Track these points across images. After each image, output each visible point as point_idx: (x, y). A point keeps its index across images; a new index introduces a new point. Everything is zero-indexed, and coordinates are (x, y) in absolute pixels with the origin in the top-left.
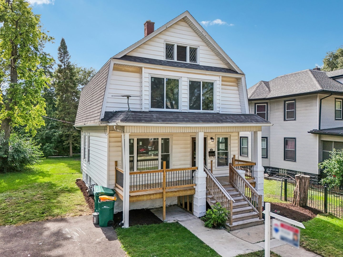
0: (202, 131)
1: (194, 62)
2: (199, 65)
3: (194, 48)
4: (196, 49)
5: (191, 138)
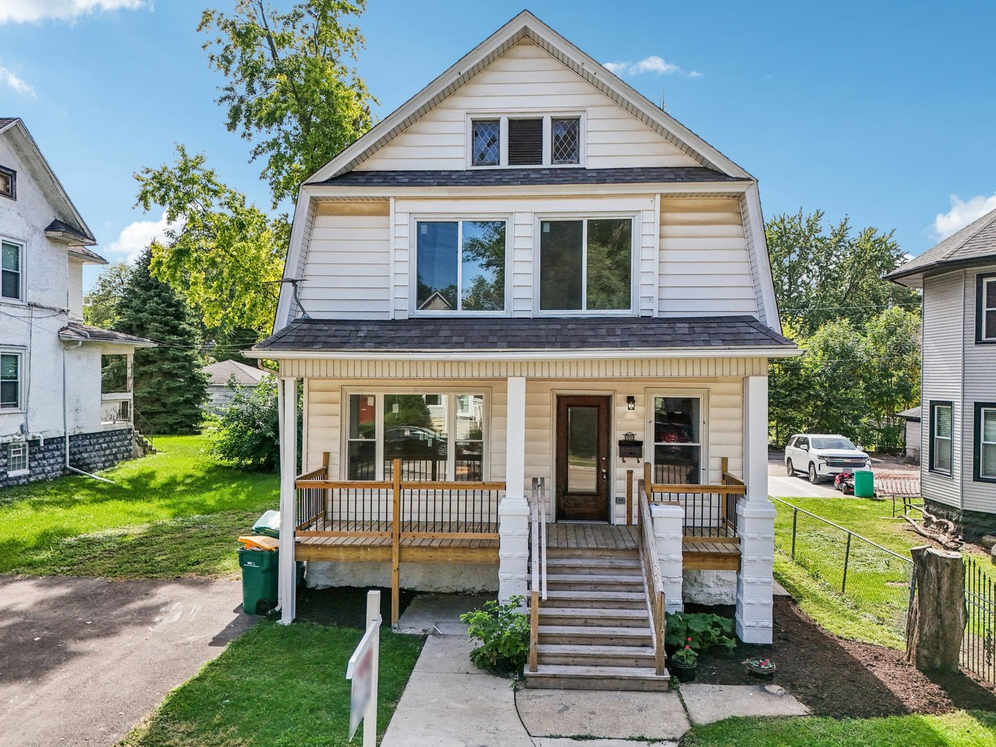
0: (518, 374)
1: (571, 163)
2: (585, 169)
3: (570, 119)
4: (578, 119)
5: (555, 397)
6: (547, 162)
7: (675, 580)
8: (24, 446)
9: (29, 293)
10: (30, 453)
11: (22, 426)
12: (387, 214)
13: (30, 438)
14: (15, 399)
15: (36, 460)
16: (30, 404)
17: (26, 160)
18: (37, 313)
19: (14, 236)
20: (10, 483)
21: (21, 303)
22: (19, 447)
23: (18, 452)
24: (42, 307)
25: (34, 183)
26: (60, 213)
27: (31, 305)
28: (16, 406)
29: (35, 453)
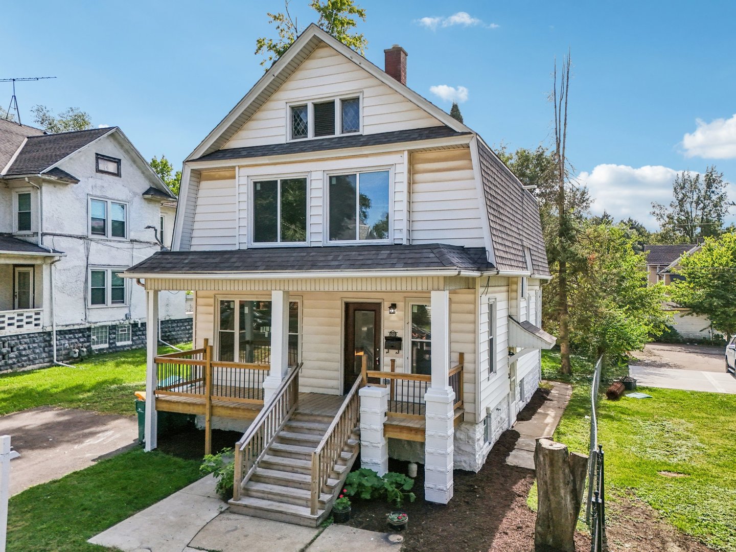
1: (354, 131)
2: (362, 135)
3: (353, 99)
4: (358, 99)
5: (343, 303)
6: (338, 133)
7: (376, 445)
8: (128, 327)
9: (131, 234)
10: (133, 331)
11: (126, 315)
12: (234, 178)
13: (132, 322)
14: (123, 298)
15: (137, 336)
16: (132, 301)
17: (127, 152)
18: (136, 245)
19: (120, 199)
20: (118, 349)
21: (126, 240)
22: (125, 327)
23: (125, 330)
24: (141, 242)
25: (135, 166)
26: (153, 183)
27: (132, 241)
28: (123, 302)
29: (136, 331)
